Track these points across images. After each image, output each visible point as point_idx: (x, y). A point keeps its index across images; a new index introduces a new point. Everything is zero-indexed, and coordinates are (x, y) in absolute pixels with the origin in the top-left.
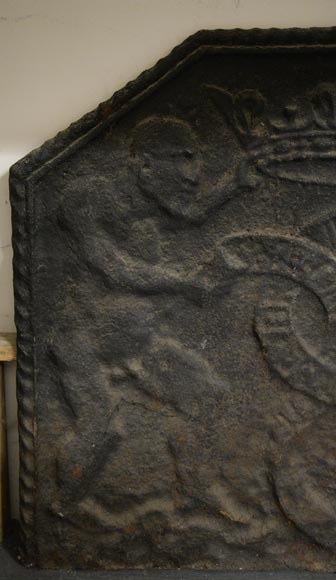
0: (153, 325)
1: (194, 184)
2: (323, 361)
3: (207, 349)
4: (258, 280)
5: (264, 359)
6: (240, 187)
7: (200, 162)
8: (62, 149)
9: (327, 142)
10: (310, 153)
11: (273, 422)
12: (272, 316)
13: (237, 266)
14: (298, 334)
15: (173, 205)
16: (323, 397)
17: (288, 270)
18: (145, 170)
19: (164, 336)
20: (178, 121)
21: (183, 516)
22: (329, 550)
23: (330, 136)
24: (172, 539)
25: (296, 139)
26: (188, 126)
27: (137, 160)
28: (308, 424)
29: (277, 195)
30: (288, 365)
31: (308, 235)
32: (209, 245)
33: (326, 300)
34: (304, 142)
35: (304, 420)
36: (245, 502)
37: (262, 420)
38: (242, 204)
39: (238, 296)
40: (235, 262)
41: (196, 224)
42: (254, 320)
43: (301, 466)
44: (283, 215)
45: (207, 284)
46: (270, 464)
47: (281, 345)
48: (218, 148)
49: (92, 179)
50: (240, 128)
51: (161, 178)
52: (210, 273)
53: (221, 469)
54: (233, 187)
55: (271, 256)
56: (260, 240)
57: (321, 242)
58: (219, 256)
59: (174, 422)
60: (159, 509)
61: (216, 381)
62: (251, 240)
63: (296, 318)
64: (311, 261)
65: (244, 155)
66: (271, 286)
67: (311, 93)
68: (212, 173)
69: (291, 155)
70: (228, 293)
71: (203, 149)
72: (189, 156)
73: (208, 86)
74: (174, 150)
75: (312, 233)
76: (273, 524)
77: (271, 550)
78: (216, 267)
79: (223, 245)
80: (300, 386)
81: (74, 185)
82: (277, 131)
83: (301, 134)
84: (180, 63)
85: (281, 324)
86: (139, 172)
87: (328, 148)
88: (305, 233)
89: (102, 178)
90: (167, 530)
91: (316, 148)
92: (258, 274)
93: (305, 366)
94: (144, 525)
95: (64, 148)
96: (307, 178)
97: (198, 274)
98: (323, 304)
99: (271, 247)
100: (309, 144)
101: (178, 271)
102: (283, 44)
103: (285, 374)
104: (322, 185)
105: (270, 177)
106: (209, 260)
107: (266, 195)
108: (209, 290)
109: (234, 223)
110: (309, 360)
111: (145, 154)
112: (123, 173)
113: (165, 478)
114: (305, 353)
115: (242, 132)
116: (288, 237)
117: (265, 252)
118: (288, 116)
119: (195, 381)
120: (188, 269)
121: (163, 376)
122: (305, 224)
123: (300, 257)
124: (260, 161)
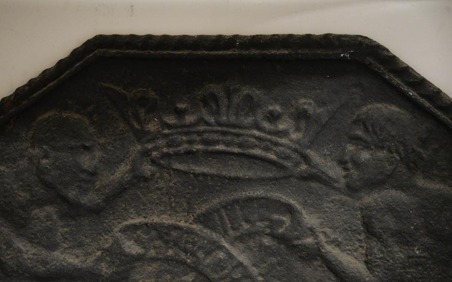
1: (93, 174)
6: (135, 177)
7: (98, 154)
9: (215, 137)
10: (200, 147)
13: (134, 252)
15: (72, 194)
17: (183, 256)
18: (44, 161)
20: (77, 116)
23: (217, 132)
25: (187, 134)
26: (87, 121)
27: (36, 151)
29: (171, 184)
31: (201, 222)
32: (108, 231)
34: (195, 137)
38: (138, 192)
40: (132, 248)
41: (96, 212)
44: (177, 203)
48: (115, 140)
50: (135, 123)
51: (60, 169)
52: (108, 259)
54: (128, 177)
55: (167, 242)
56: (155, 227)
57: (213, 229)
58: (116, 242)
62: (147, 227)
64: (203, 248)
65: (139, 147)
66: (168, 272)
67: (200, 93)
68: (111, 164)
69: (184, 147)
70: (126, 278)
71: (101, 142)
72: (87, 149)
73: (105, 85)
74: (73, 143)
75: (205, 219)
78: (115, 253)
79: (120, 231)
82: (169, 126)
83: (192, 130)
84: (78, 64)
86: (39, 162)
87: (217, 142)
88: (197, 220)
91: (206, 142)
92: (154, 260)
96: (199, 169)
97: (97, 260)
99: (166, 234)
100: (198, 138)
101: (77, 257)
102: (172, 50)
104: (212, 176)
105: (164, 168)
106: (107, 246)
107: (162, 184)
108: (106, 276)
109: (132, 210)
111: (44, 147)
112: (23, 163)
115: (137, 126)
116: (182, 224)
117: (160, 238)
118: (180, 113)
120: (87, 254)
122: (198, 212)
123: (194, 243)
124: (154, 153)
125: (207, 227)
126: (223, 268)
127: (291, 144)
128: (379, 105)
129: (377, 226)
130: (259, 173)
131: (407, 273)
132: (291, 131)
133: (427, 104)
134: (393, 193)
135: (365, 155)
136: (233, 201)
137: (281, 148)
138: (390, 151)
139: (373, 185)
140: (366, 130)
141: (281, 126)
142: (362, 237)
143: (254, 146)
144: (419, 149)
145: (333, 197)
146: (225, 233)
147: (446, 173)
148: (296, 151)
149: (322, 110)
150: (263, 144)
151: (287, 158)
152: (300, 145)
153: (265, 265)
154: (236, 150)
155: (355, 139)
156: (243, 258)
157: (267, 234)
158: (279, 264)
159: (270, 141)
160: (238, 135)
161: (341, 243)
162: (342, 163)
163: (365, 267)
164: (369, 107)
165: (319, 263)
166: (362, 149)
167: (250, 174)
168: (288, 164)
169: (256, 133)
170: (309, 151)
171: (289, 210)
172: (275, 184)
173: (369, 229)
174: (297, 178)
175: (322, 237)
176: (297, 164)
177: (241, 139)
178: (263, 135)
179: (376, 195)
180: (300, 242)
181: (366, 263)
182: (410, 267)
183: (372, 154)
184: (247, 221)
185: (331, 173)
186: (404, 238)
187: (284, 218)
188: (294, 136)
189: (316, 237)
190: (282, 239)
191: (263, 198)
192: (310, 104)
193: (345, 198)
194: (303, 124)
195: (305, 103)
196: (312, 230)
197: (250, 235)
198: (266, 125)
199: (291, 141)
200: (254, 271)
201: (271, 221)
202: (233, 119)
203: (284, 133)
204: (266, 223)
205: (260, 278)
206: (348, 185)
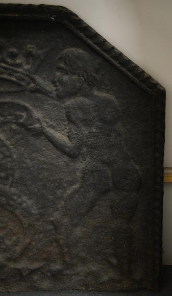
127: (24, 72)
128: (72, 49)
129: (73, 117)
130: (7, 89)
131: (89, 141)
132: (24, 64)
133: (98, 49)
134: (81, 99)
135: (66, 78)
137: (19, 74)
138: (80, 76)
140: (66, 63)
141: (18, 61)
142: (66, 123)
143: (3, 73)
144: (94, 74)
145: (50, 102)
147: (109, 87)
148: (27, 75)
149: (41, 52)
150: (8, 72)
151: (23, 80)
152: (29, 72)
153: (14, 140)
155: (60, 69)
157: (14, 123)
158: (22, 139)
159: (11, 70)
161: (55, 127)
162: (54, 82)
163: (67, 139)
164: (67, 50)
165: (43, 138)
166: (64, 75)
167: (2, 89)
168: (24, 83)
169: (4, 65)
170: (35, 76)
171: (25, 109)
172: (16, 95)
173: (70, 120)
174: (29, 91)
175: (44, 124)
176: (29, 84)
178: (7, 66)
179: (72, 100)
180: (32, 127)
181: (68, 136)
182: (90, 138)
183: (69, 78)
185: (48, 88)
186: (87, 123)
187: (23, 114)
188: (26, 67)
189: (41, 124)
190: (21, 125)
191: (9, 103)
192: (33, 48)
193: (56, 102)
194: (31, 60)
195: (30, 48)
196: (38, 120)
197: (4, 123)
198: (9, 60)
199: (24, 70)
200: (8, 143)
201: (15, 115)
203: (20, 65)
204: (13, 117)
205: (12, 147)
206: (57, 95)
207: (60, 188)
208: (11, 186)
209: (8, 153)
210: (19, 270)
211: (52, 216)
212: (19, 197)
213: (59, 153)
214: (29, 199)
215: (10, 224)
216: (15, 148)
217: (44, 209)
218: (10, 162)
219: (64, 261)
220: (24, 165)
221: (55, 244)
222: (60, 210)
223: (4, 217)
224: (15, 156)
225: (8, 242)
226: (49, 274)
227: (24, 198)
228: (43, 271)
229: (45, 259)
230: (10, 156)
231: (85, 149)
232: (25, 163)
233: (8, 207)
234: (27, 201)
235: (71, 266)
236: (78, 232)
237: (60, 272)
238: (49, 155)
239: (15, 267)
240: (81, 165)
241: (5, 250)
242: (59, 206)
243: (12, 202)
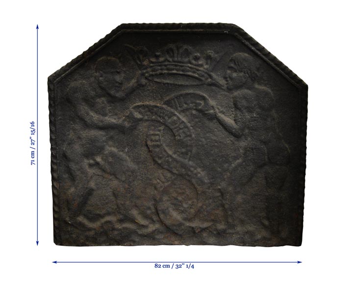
0: (106, 142)
1: (121, 84)
2: (175, 156)
3: (128, 152)
4: (147, 123)
5: (151, 156)
6: (138, 85)
7: (123, 75)
8: (68, 70)
9: (172, 67)
10: (166, 71)
11: (155, 182)
12: (153, 138)
13: (139, 117)
14: (164, 145)
15: (112, 92)
16: (175, 171)
17: (159, 119)
18: (101, 78)
19: (110, 146)
20: (114, 59)
21: (120, 223)
22: (181, 236)
23: (173, 65)
24: (116, 233)
25: (160, 66)
26: (118, 61)
27: (97, 74)
28: (169, 183)
29: (154, 88)
30: (160, 158)
31: (167, 104)
32: (128, 108)
33: (174, 131)
34: (163, 67)
35: (168, 181)
36: (146, 217)
37: (151, 182)
38: (140, 91)
39: (140, 129)
40: (138, 115)
41: (122, 100)
42: (146, 139)
43: (168, 200)
44: (156, 96)
45: (127, 124)
46: (155, 200)
47: (157, 150)
48: (130, 69)
49: (80, 82)
50: (138, 61)
51: (107, 82)
52: (128, 120)
53: (135, 203)
54: (136, 85)
55: (152, 113)
56: (147, 106)
57: (171, 107)
58: (131, 113)
59: (115, 183)
60: (110, 220)
61: (132, 165)
62: (144, 106)
63: (163, 138)
64: (167, 115)
65: (140, 72)
66: (153, 125)
67: (166, 48)
68: (128, 79)
69: (158, 72)
70: (135, 128)
72: (118, 73)
73: (126, 45)
74: (112, 70)
75: (168, 103)
76: (157, 226)
77: (157, 237)
78: (130, 117)
79: (133, 108)
80: (165, 167)
81: (73, 84)
82: (152, 63)
83: (162, 64)
84: (114, 36)
85: (157, 141)
86: (98, 79)
87: (173, 69)
88: (165, 103)
89: (84, 81)
90: (114, 229)
91: (168, 69)
92: (147, 120)
93: (167, 159)
94: (104, 227)
95: (69, 69)
96: (165, 81)
97: (123, 121)
98: (173, 133)
99: (152, 109)
100: (165, 68)
101: (115, 119)
102: (154, 29)
103: (160, 162)
104: (171, 84)
105: (151, 81)
106: (127, 115)
107: (150, 88)
108: (128, 127)
109: (137, 99)
110: (169, 156)
111: (101, 72)
112: (92, 79)
113: (113, 207)
114: (167, 153)
115: (139, 63)
116: (158, 105)
117: (150, 111)
118: (157, 57)
119: (123, 165)
120: (119, 118)
121: (110, 163)
122: (165, 100)
123: (163, 113)
124: (146, 75)
125: (169, 106)
126: (176, 124)
127: (204, 70)
128: (240, 54)
129: (239, 105)
130: (191, 83)
131: (251, 124)
132: (204, 64)
133: (259, 53)
134: (246, 91)
135: (235, 75)
136: (180, 95)
137: (200, 72)
138: (245, 73)
139: (238, 87)
140: (235, 64)
141: (200, 62)
142: (233, 110)
143: (188, 71)
144: (256, 72)
145: (221, 93)
146: (177, 109)
147: (266, 82)
148: (206, 73)
149: (217, 55)
150: (193, 70)
151: (203, 76)
152: (208, 70)
153: (193, 122)
154: (181, 73)
155: (230, 68)
156: (184, 119)
157: (194, 109)
158: (200, 122)
159: (196, 69)
160: (182, 66)
161: (225, 112)
162: (225, 78)
163: (234, 122)
164: (236, 54)
165: (215, 121)
166: (233, 72)
167: (187, 83)
168: (203, 79)
169: (190, 65)
170: (211, 73)
171: (204, 98)
172: (197, 88)
173: (236, 106)
174: (207, 85)
175: (217, 110)
176: (207, 79)
177: (183, 68)
178: (192, 66)
179: (239, 92)
180: (208, 112)
181: (235, 120)
182: (252, 121)
183: (237, 74)
184: (186, 103)
185: (221, 82)
186: (250, 110)
187: (201, 102)
188: (206, 67)
189: (214, 110)
190: (200, 111)
192: (212, 53)
193: (226, 93)
194: (209, 62)
195: (210, 52)
196: (213, 107)
197: (187, 109)
198: (194, 62)
199: (204, 69)
200: (189, 125)
201: (196, 103)
202: (180, 59)
203: (201, 65)
204: (194, 104)
205: (191, 128)
206: (227, 88)
207: (227, 162)
208: (189, 160)
209: (189, 133)
210: (193, 228)
211: (220, 185)
212: (195, 169)
213: (227, 133)
214: (203, 171)
215: (187, 190)
216: (194, 129)
217: (214, 180)
218: (190, 140)
219: (228, 222)
220: (200, 143)
221: (221, 208)
222: (226, 180)
223: (183, 185)
224: (193, 136)
225: (185, 206)
226: (215, 232)
227: (199, 170)
228: (211, 230)
229: (213, 220)
230: (190, 136)
231: (247, 131)
232: (201, 141)
233: (186, 176)
234: (201, 172)
235: (233, 226)
236: (239, 198)
237: (224, 231)
238: (220, 135)
239: (190, 225)
240: (243, 144)
241: (183, 212)
242: (225, 177)
243: (189, 173)
